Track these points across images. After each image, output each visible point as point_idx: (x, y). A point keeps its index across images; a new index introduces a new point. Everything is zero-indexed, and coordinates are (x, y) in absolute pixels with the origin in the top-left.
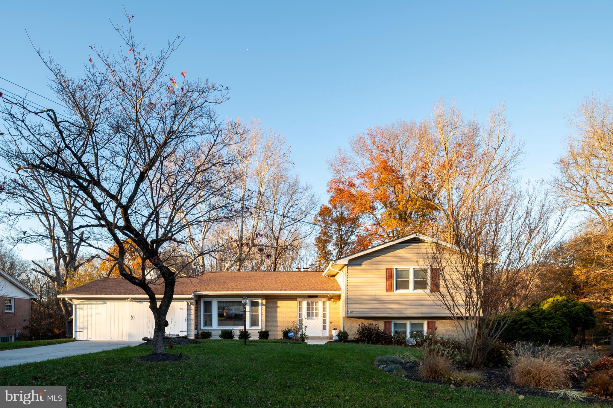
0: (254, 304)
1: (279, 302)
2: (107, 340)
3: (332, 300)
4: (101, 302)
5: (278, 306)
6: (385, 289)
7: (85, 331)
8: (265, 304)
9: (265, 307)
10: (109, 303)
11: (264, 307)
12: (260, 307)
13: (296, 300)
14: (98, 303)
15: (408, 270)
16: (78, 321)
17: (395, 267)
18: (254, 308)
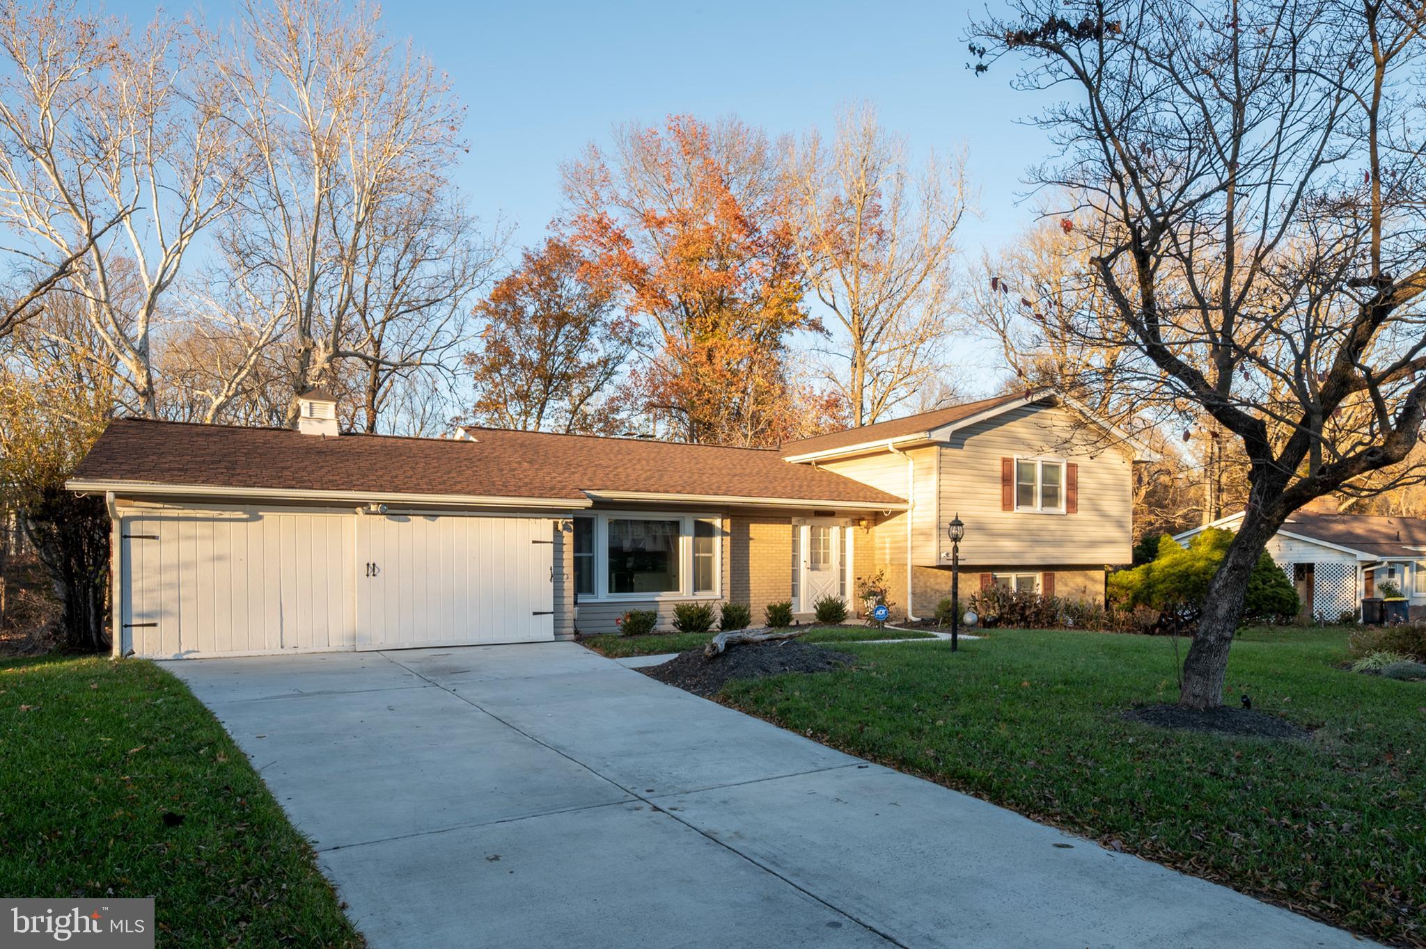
0: (704, 531)
1: (752, 526)
2: (268, 652)
3: (864, 523)
4: (239, 515)
5: (751, 536)
6: (1000, 504)
7: (166, 624)
8: (729, 531)
9: (729, 538)
10: (270, 517)
11: (727, 540)
12: (717, 540)
13: (790, 523)
14: (226, 515)
15: (1033, 465)
16: (136, 586)
17: (1015, 456)
18: (703, 540)
